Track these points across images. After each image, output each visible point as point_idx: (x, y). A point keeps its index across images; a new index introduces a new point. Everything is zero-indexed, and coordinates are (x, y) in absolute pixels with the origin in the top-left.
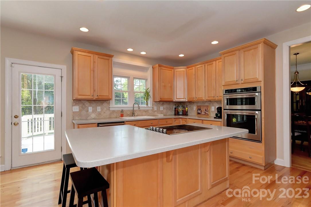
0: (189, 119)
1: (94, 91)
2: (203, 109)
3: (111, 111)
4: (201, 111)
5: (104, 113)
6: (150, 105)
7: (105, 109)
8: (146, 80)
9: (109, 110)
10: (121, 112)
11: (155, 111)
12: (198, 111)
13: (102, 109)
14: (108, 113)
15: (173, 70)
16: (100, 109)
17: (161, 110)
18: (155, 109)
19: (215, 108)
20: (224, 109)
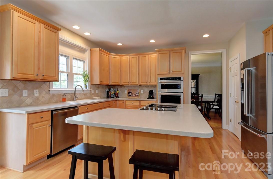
0: (127, 100)
1: (39, 69)
2: (134, 92)
3: (51, 95)
5: (43, 97)
6: (89, 88)
7: (44, 92)
8: (84, 62)
9: (49, 93)
10: (63, 96)
11: (92, 94)
12: (129, 93)
13: (40, 93)
14: (47, 97)
15: (109, 56)
16: (38, 92)
17: (97, 93)
18: (93, 93)
19: (144, 91)
20: (158, 92)
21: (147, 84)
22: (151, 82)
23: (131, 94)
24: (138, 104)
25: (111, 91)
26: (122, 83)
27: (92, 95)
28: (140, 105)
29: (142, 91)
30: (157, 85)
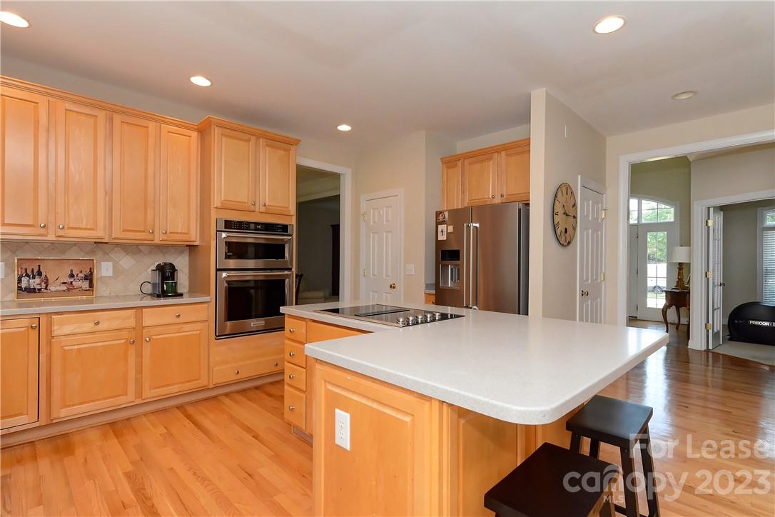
2: (57, 275)
4: (46, 281)
12: (25, 279)
19: (115, 268)
20: (217, 270)
21: (151, 237)
22: (171, 233)
23: (35, 283)
24: (131, 323)
28: (139, 328)
29: (105, 269)
30: (213, 243)
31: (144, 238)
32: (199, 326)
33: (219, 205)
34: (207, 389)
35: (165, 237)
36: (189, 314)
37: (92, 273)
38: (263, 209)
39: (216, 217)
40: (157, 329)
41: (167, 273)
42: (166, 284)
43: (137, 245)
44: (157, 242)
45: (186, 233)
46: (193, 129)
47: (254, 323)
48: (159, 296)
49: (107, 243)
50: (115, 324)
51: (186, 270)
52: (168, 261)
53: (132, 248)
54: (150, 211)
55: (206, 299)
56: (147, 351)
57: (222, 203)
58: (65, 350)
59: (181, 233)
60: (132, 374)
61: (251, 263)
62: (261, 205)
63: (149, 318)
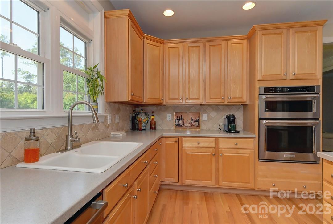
0: (184, 137)
2: (187, 119)
4: (184, 122)
6: (102, 110)
10: (27, 140)
11: (109, 124)
12: (177, 121)
15: (142, 40)
17: (116, 122)
18: (109, 121)
19: (208, 116)
20: (260, 119)
21: (223, 101)
22: (233, 98)
23: (180, 122)
24: (213, 145)
25: (141, 117)
26: (167, 101)
27: (108, 127)
28: (217, 148)
29: (204, 117)
30: (257, 102)
31: (220, 101)
32: (249, 151)
33: (261, 79)
34: (253, 190)
35: (230, 101)
36: (242, 144)
37: (199, 119)
38: (293, 77)
39: (259, 86)
40: (226, 150)
41: (231, 120)
42: (231, 126)
43: (217, 105)
44: (226, 103)
45: (241, 98)
46: (245, 39)
47: (286, 155)
48: (227, 132)
49: (205, 105)
50: (206, 145)
51: (241, 118)
52: (232, 113)
53: (215, 107)
54: (222, 87)
55: (253, 136)
56: (221, 160)
57: (262, 77)
58: (187, 153)
59: (238, 98)
60: (214, 171)
61: (279, 114)
62: (291, 74)
63: (222, 144)
